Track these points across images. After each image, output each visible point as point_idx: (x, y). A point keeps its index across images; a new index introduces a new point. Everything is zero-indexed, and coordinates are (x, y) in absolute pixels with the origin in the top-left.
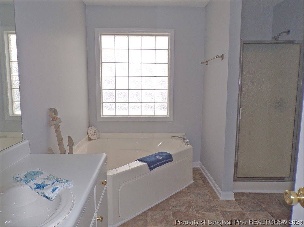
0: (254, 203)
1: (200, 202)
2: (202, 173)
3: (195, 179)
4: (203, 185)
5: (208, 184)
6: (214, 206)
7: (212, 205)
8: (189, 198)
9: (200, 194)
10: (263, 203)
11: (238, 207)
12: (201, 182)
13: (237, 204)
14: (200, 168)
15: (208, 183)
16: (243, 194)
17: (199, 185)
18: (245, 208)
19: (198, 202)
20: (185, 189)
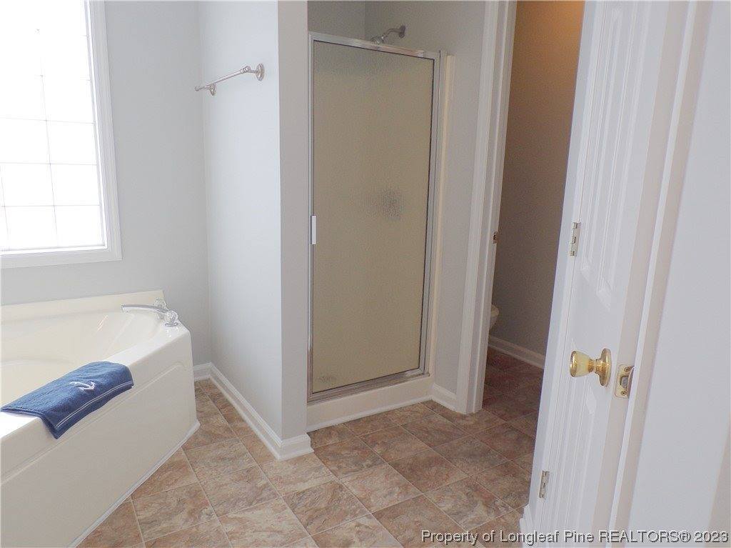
0: (356, 448)
1: (226, 485)
2: (221, 395)
3: (202, 415)
4: (227, 429)
5: (239, 425)
6: (265, 486)
7: (261, 483)
8: (194, 480)
9: (223, 459)
10: (374, 443)
11: (325, 470)
12: (220, 420)
13: (321, 464)
14: (211, 377)
15: (242, 420)
16: (329, 430)
17: (218, 432)
18: (340, 467)
19: (220, 486)
20: (178, 453)
